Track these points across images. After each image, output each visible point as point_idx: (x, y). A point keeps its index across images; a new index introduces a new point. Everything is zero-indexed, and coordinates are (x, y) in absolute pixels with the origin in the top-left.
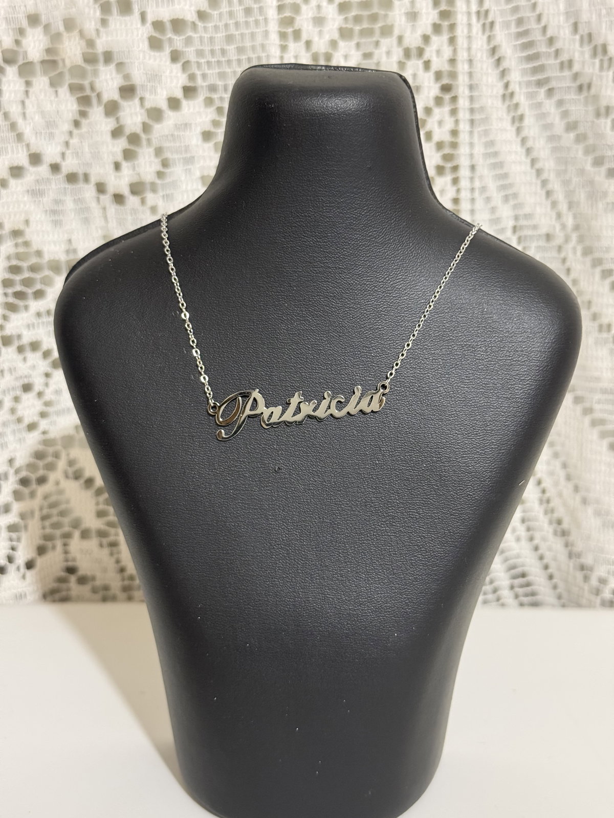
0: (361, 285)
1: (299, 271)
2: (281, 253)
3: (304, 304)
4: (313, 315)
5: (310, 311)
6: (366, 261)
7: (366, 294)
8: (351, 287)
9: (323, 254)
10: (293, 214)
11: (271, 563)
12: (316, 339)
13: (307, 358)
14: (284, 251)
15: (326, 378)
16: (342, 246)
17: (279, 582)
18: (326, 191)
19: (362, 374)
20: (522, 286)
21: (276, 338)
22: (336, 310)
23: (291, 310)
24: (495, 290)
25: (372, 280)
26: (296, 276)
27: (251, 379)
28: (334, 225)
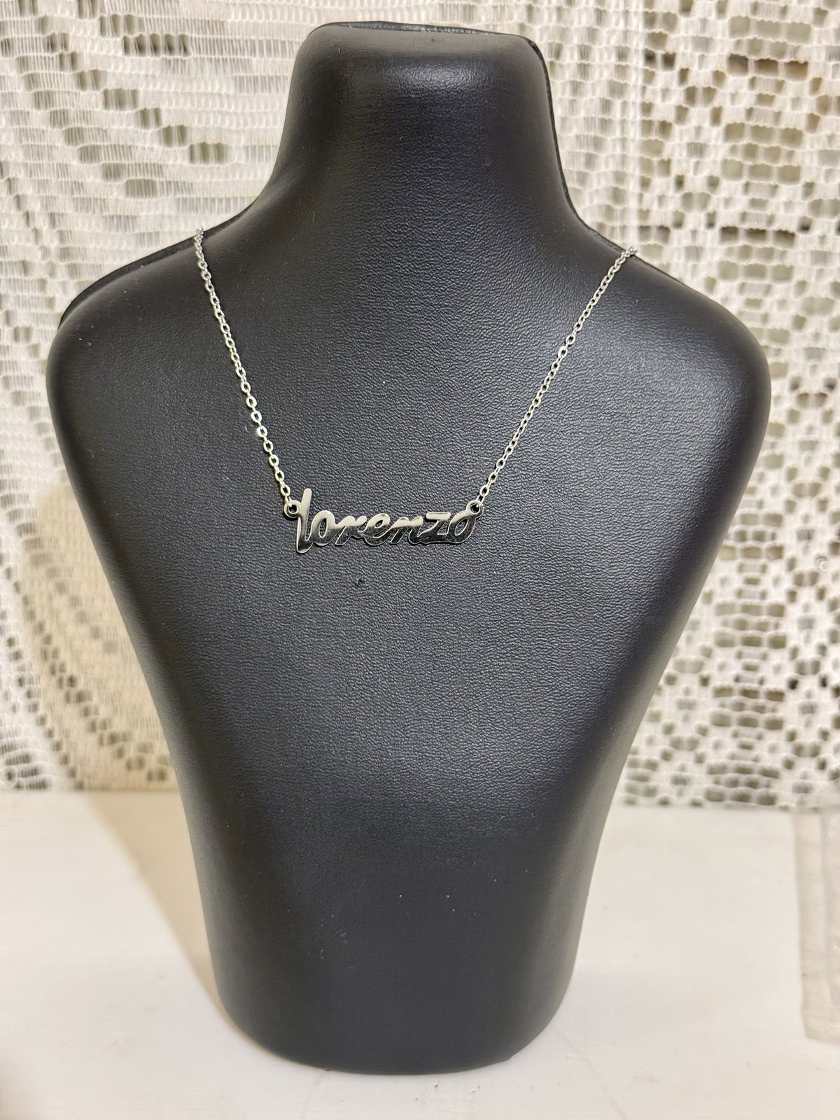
0: (474, 330)
1: (390, 310)
2: (365, 284)
3: (396, 356)
4: (408, 371)
5: (404, 364)
6: (482, 296)
7: (481, 342)
8: (461, 333)
9: (423, 286)
10: (382, 230)
11: (349, 709)
12: (412, 403)
13: (400, 430)
14: (369, 282)
15: (427, 458)
16: (450, 275)
17: (359, 735)
18: (429, 199)
19: (475, 452)
20: (692, 334)
21: (357, 401)
22: (440, 363)
23: (379, 363)
24: (656, 339)
25: (490, 323)
26: (386, 316)
27: (322, 458)
28: (439, 247)
